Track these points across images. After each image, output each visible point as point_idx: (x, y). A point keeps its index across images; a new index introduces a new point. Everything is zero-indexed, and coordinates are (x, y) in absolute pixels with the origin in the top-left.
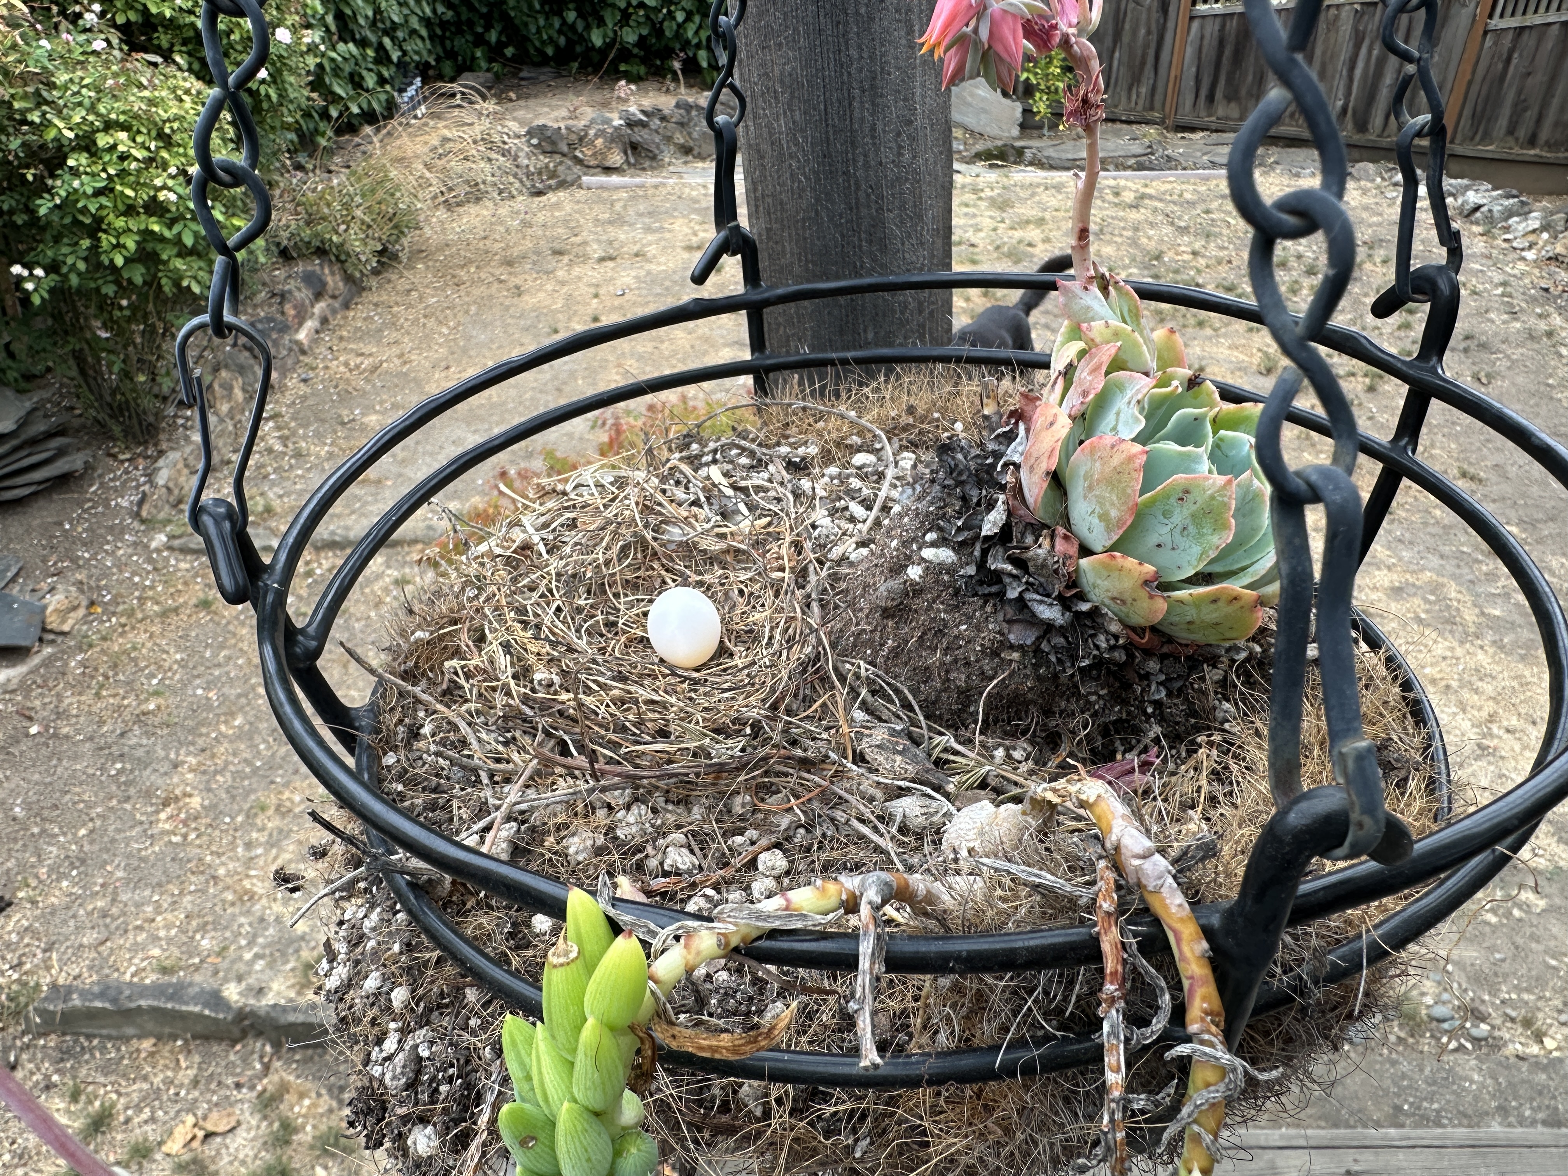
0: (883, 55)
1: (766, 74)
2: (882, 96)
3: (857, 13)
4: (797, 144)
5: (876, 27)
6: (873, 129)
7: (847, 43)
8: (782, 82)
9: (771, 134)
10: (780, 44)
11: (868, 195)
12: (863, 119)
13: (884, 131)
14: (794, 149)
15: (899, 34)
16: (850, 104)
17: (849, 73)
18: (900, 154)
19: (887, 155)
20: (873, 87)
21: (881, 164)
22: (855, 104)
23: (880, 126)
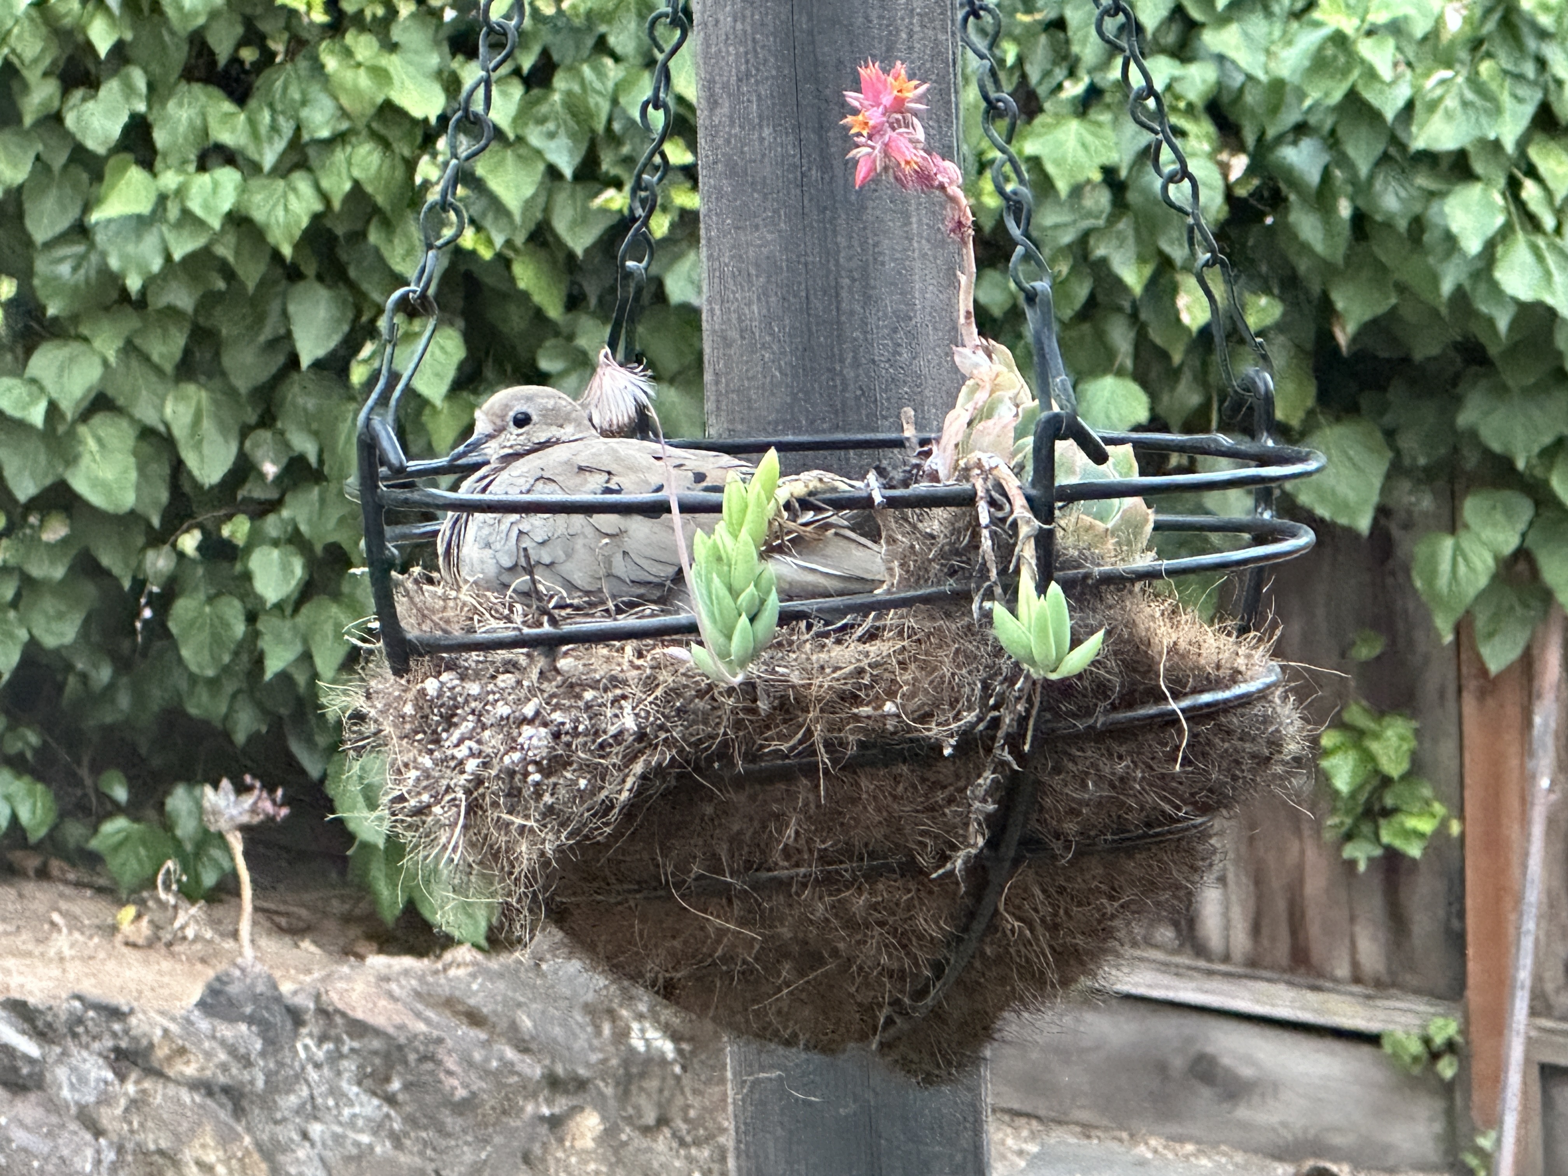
0: (876, 245)
1: (741, 257)
2: (874, 288)
3: (847, 201)
4: (772, 334)
5: (868, 216)
6: (864, 322)
7: (834, 231)
8: (757, 266)
9: (740, 320)
10: (757, 227)
11: (857, 398)
12: (852, 313)
13: (878, 327)
14: (768, 338)
15: (894, 225)
16: (837, 295)
17: (837, 261)
18: (896, 353)
19: (880, 353)
20: (865, 276)
21: (874, 361)
22: (844, 294)
23: (872, 320)
